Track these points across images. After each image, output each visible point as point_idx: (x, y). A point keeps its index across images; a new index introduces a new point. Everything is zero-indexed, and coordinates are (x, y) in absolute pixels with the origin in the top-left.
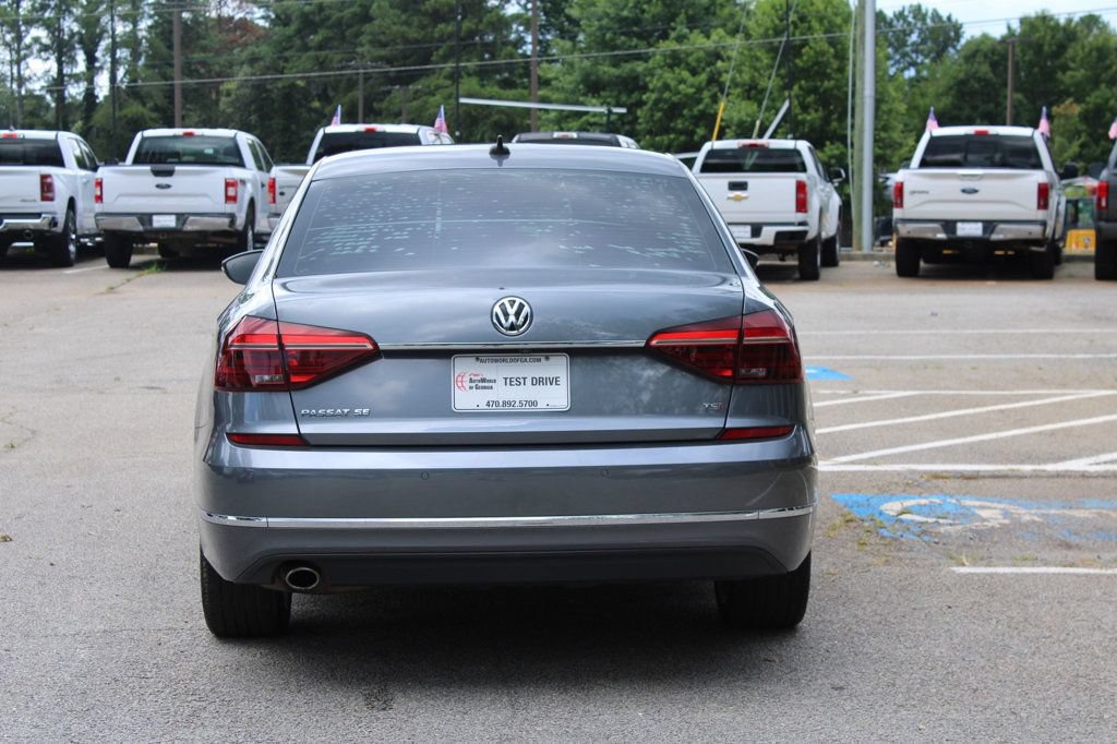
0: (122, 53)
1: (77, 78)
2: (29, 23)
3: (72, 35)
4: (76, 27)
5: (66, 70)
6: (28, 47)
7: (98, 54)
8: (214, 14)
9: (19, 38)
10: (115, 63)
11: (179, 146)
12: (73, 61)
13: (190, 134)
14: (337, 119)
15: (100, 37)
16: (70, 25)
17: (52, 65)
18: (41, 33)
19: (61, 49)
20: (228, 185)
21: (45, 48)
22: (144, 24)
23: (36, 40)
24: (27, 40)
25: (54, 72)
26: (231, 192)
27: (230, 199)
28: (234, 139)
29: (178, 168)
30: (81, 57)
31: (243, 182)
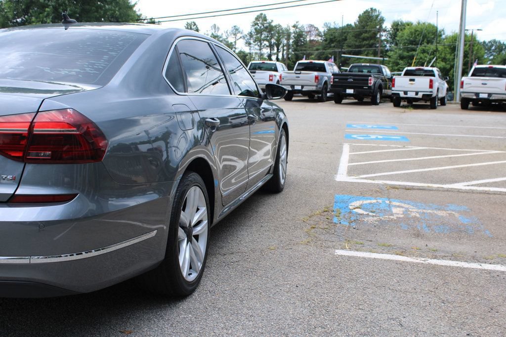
0: (285, 48)
1: (274, 54)
2: (264, 40)
3: (274, 43)
4: (275, 41)
5: (272, 52)
6: (264, 46)
7: (280, 48)
8: (308, 39)
9: (261, 44)
10: (284, 50)
11: (261, 66)
12: (274, 50)
13: (264, 63)
14: (304, 59)
15: (280, 44)
16: (273, 41)
17: (269, 50)
18: (267, 43)
19: (271, 46)
20: (270, 76)
21: (267, 46)
22: (291, 41)
23: (265, 44)
24: (263, 44)
25: (269, 53)
26: (271, 78)
27: (270, 80)
28: (275, 64)
29: (257, 71)
30: (275, 49)
31: (275, 76)
